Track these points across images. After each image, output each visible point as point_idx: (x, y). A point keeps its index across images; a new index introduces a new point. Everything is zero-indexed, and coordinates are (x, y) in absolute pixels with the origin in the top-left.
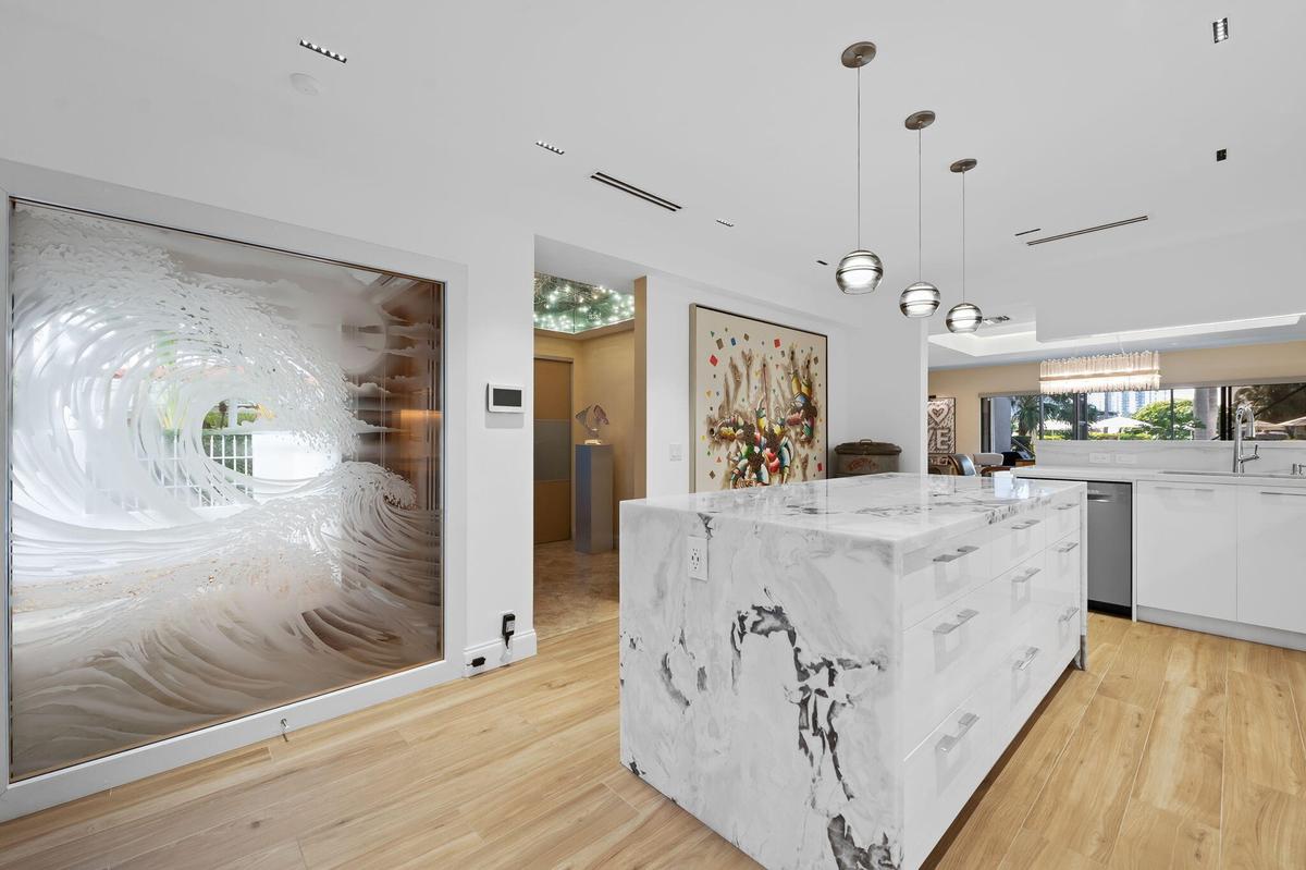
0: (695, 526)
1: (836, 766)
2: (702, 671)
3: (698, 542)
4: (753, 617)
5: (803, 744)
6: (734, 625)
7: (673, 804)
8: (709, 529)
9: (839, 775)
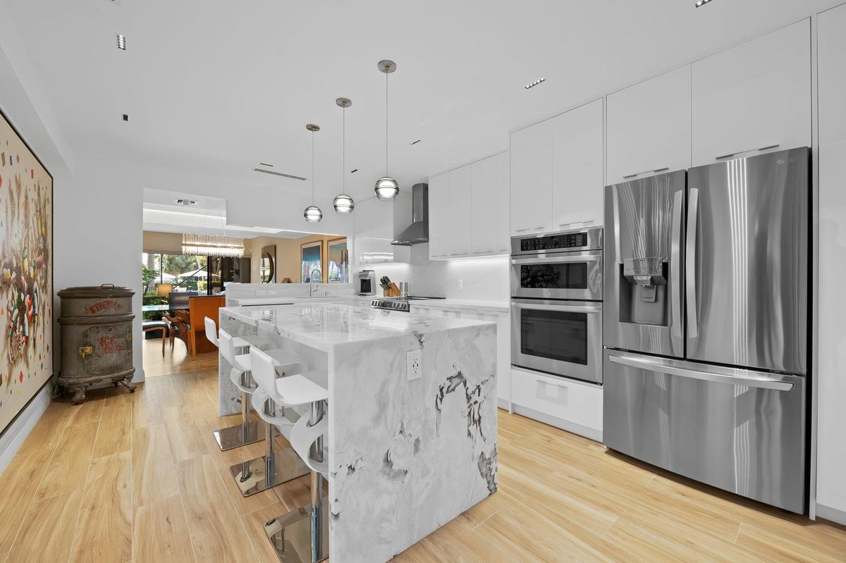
0: (411, 344)
1: (481, 431)
2: (417, 441)
3: (416, 354)
4: (448, 383)
5: (469, 434)
6: (437, 396)
7: (397, 559)
8: (422, 342)
9: (482, 434)
